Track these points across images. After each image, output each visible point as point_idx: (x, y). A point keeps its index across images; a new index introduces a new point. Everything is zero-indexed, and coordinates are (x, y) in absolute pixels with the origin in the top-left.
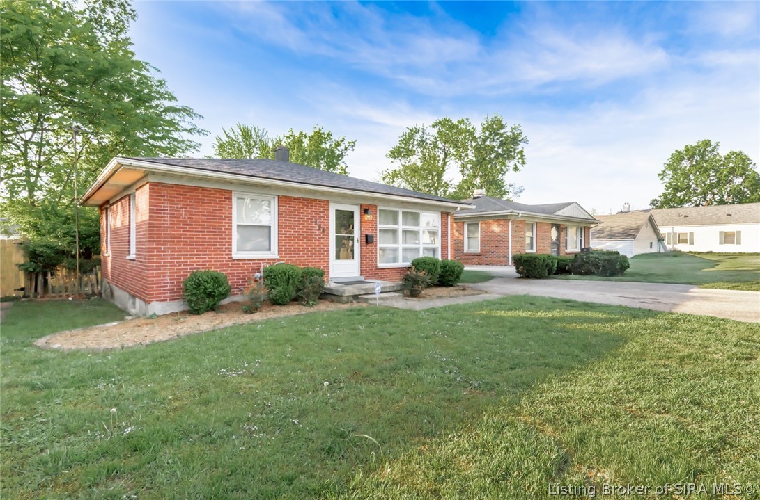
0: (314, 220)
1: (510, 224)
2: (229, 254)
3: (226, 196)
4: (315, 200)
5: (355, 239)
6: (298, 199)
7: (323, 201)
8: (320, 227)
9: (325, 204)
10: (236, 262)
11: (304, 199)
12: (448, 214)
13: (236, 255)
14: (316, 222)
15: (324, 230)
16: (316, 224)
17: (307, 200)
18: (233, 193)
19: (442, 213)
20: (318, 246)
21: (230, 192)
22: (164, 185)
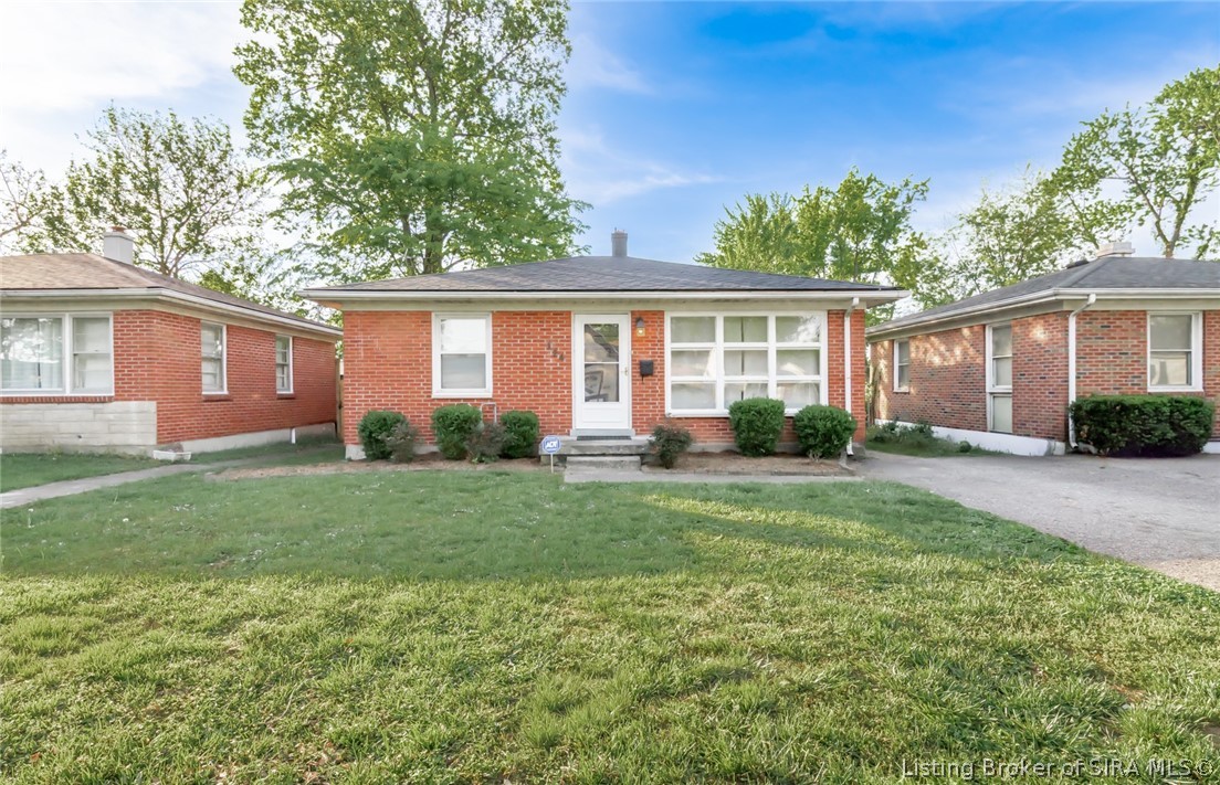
0: (545, 343)
1: (1072, 322)
2: (429, 392)
3: (424, 319)
4: (547, 313)
5: (621, 369)
6: (521, 314)
7: (561, 313)
8: (555, 352)
9: (564, 318)
10: (436, 402)
11: (530, 313)
12: (842, 314)
13: (438, 391)
14: (549, 345)
15: (564, 357)
16: (549, 348)
17: (535, 313)
18: (433, 314)
19: (829, 312)
20: (552, 380)
21: (429, 313)
22: (357, 313)
